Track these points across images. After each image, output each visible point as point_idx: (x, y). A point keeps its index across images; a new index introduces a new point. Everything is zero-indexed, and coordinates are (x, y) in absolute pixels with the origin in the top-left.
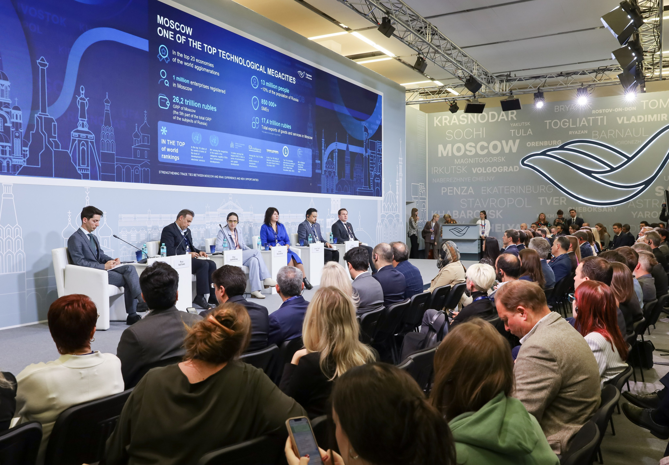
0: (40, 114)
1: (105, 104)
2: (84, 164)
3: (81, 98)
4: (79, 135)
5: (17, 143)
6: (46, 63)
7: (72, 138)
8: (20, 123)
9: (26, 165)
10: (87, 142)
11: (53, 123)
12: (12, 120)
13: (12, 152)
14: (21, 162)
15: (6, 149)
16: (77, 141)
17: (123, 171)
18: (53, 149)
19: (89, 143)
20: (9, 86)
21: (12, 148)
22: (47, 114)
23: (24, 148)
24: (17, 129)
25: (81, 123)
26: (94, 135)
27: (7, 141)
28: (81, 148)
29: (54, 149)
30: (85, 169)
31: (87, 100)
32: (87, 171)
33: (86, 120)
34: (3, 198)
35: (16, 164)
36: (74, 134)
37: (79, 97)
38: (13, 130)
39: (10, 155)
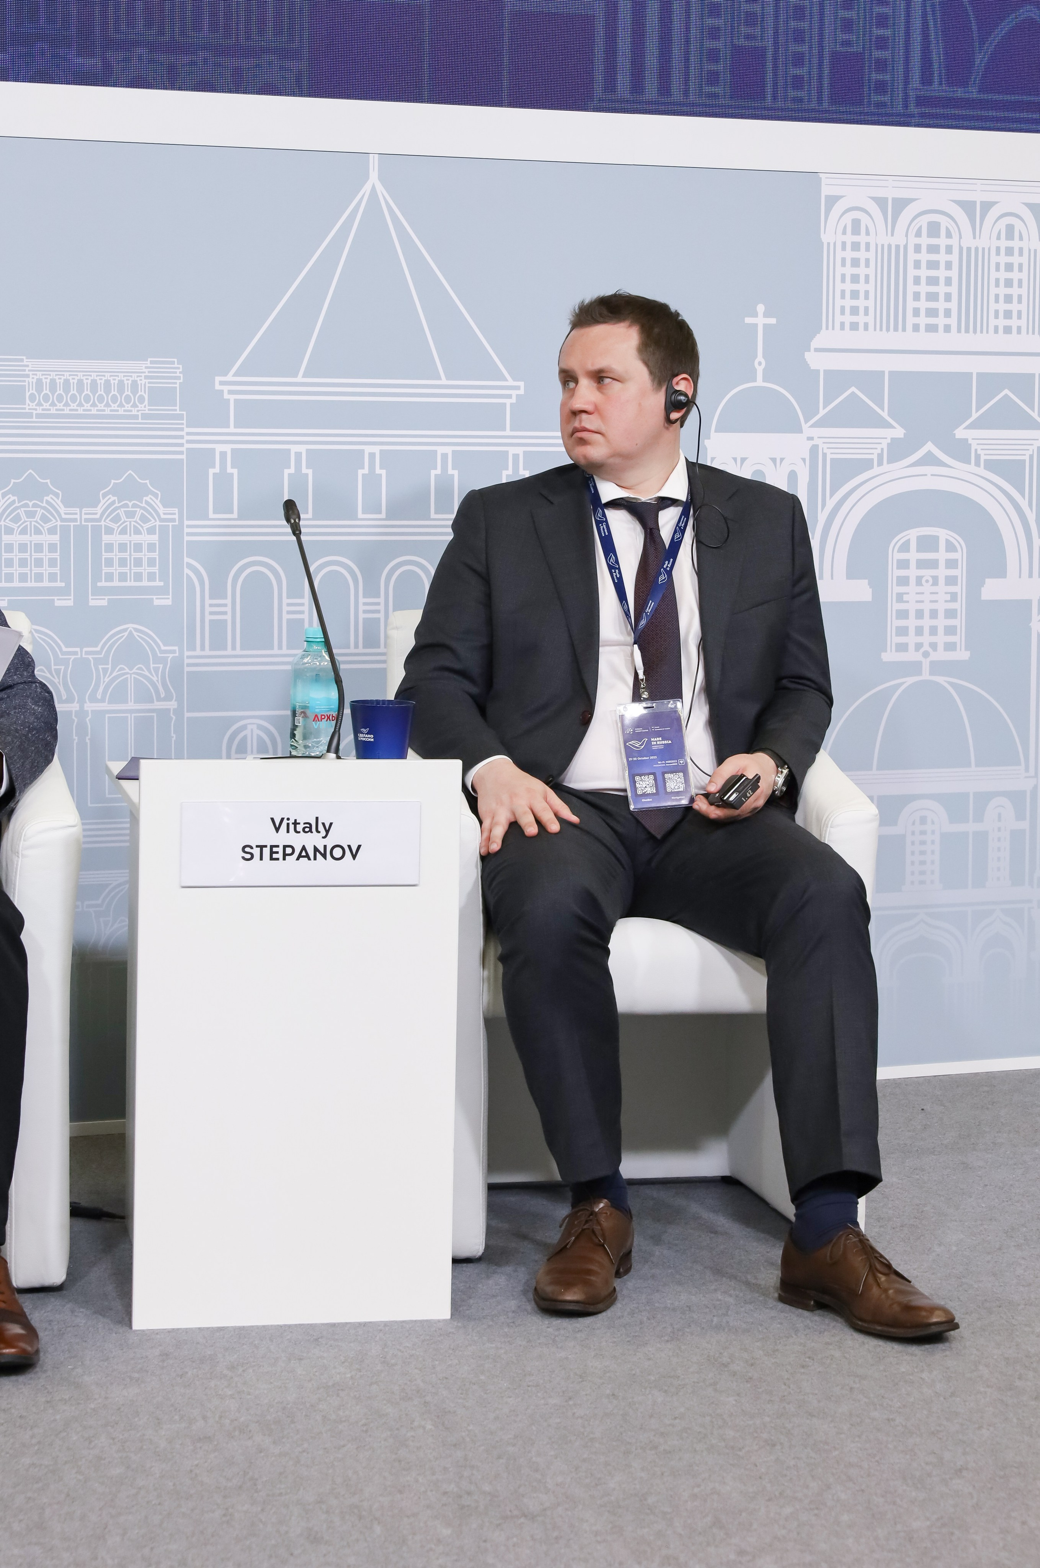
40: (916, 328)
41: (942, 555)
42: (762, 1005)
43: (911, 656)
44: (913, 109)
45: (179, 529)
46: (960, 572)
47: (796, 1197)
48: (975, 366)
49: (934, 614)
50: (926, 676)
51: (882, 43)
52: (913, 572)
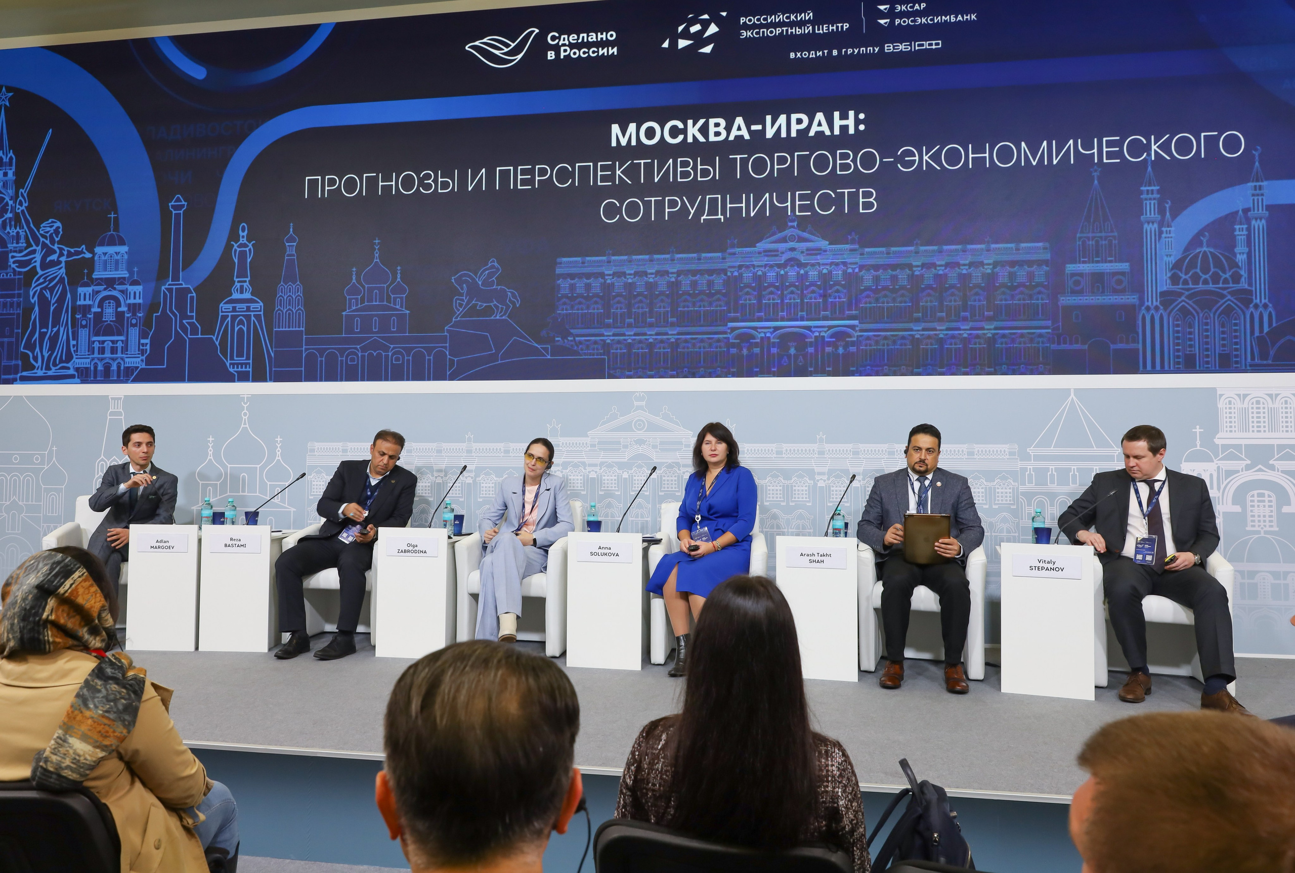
0: (169, 285)
1: (287, 244)
2: (240, 354)
3: (241, 243)
4: (234, 308)
5: (134, 333)
6: (183, 203)
7: (221, 314)
8: (140, 304)
9: (144, 366)
10: (248, 318)
11: (189, 295)
12: (128, 301)
13: (125, 349)
14: (137, 361)
15: (118, 345)
16: (229, 319)
17: (321, 361)
18: (187, 336)
19: (253, 318)
20: (126, 252)
21: (126, 342)
22: (181, 282)
23: (143, 341)
24: (134, 314)
25: (238, 286)
26: (262, 304)
27: (120, 334)
28: (236, 329)
29: (189, 336)
30: (242, 364)
31: (250, 246)
32: (246, 368)
33: (247, 280)
34: (109, 417)
35: (130, 365)
36: (224, 307)
37: (236, 243)
38: (129, 315)
39: (122, 353)
40: (1253, 431)
41: (1266, 499)
42: (1193, 623)
43: (1256, 528)
44: (1248, 368)
45: (1018, 488)
46: (1274, 504)
47: (1206, 680)
48: (1276, 442)
49: (1264, 516)
50: (1262, 535)
51: (1236, 350)
52: (1256, 504)
